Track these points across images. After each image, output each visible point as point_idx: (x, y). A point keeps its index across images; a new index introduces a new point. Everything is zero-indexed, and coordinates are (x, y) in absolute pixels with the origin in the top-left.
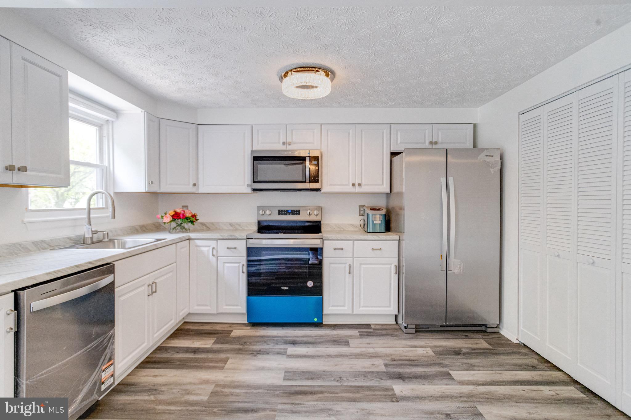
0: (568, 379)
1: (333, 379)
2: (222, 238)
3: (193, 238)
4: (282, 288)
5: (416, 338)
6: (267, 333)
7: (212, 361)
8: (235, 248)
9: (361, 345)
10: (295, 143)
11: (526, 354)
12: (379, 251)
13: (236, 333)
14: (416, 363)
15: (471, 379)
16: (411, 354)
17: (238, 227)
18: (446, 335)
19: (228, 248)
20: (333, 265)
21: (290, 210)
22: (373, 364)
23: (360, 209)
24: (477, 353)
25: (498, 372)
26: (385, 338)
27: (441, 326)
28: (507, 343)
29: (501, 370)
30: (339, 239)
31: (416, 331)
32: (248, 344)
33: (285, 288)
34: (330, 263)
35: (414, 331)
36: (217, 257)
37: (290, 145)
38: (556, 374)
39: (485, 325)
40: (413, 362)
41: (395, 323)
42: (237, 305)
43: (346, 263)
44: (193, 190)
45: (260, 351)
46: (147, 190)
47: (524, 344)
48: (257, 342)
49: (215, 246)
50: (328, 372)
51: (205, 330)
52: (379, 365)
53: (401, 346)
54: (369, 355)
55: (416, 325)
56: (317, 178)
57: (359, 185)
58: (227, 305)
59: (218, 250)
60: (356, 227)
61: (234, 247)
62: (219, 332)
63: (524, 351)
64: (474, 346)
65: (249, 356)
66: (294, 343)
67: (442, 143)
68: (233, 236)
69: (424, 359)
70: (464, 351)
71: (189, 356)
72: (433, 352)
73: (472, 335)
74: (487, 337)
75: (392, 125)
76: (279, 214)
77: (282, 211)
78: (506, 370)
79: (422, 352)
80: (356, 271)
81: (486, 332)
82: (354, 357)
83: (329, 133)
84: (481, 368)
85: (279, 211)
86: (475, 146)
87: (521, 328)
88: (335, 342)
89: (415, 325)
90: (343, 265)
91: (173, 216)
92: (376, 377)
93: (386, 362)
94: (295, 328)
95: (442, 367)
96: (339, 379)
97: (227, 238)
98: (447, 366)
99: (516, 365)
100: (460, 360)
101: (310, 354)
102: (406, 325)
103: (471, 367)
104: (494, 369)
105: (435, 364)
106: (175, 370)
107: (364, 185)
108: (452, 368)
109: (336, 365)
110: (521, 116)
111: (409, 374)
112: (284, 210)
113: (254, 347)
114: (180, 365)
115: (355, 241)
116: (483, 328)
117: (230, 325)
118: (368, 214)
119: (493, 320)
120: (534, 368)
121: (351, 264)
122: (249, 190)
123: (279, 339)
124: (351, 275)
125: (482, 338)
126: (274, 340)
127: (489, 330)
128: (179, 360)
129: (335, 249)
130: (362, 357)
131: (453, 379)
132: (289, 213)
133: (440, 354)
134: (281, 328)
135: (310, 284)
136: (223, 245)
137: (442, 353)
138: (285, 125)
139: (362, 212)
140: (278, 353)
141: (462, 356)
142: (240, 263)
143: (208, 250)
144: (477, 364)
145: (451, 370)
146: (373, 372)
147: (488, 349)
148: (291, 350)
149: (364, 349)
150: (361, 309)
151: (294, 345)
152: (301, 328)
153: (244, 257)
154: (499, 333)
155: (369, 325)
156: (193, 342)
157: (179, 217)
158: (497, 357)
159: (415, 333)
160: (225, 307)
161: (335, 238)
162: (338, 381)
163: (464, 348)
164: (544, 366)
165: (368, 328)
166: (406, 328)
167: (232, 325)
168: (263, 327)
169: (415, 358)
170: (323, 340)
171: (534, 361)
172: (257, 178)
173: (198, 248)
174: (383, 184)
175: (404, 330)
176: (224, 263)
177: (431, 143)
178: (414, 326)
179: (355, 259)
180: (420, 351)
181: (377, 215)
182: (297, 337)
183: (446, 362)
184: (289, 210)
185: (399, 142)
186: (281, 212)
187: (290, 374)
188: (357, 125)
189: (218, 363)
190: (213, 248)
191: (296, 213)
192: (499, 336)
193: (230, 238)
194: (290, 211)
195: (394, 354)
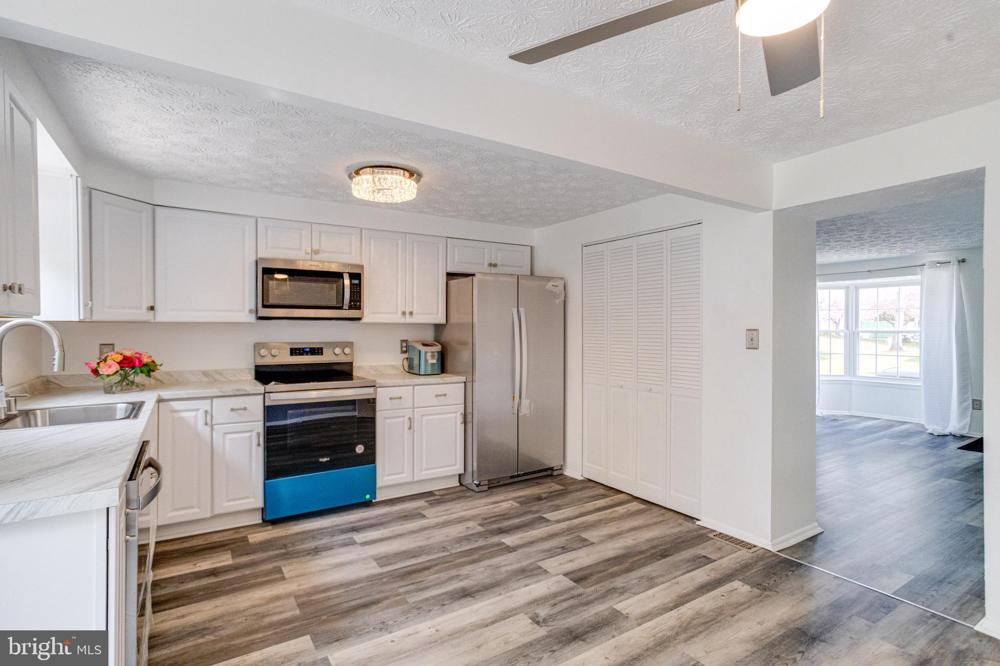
0: (630, 498)
1: (436, 551)
2: (221, 394)
3: (166, 397)
4: (321, 460)
5: (491, 495)
6: (306, 527)
7: (259, 576)
8: (245, 409)
9: (439, 514)
10: (324, 252)
11: (594, 487)
12: (443, 397)
13: (255, 538)
14: (507, 516)
15: (563, 516)
16: (497, 510)
17: (217, 377)
18: (519, 486)
19: (232, 410)
20: (388, 421)
21: (308, 348)
22: (467, 528)
23: (401, 345)
24: (555, 495)
25: (580, 506)
26: (460, 501)
27: (512, 477)
28: (574, 481)
29: (583, 504)
30: (396, 385)
31: (489, 488)
32: (290, 545)
33: (325, 459)
34: (385, 418)
35: (486, 488)
36: (212, 426)
37: (317, 253)
38: (621, 496)
39: (552, 469)
40: (504, 516)
41: (459, 484)
42: (248, 497)
43: (404, 416)
44: (148, 316)
45: (316, 548)
46: (82, 318)
47: (588, 479)
48: (302, 541)
49: (209, 409)
50: (427, 546)
51: (198, 546)
52: (474, 527)
53: (482, 505)
54: (455, 521)
55: (489, 481)
56: (358, 304)
57: (411, 313)
58: (229, 500)
59: (214, 414)
60: (398, 369)
61: (243, 407)
62: (224, 543)
63: (591, 484)
64: (549, 490)
65: (308, 558)
66: (355, 530)
67: (502, 265)
68: (243, 390)
69: (513, 511)
70: (544, 496)
71: (210, 581)
72: (517, 503)
73: (542, 481)
74: (555, 480)
75: (448, 239)
76: (291, 354)
77: (296, 349)
78: (585, 503)
79: (507, 506)
80: (416, 425)
81: (552, 475)
82: (441, 526)
83: (372, 241)
84: (566, 506)
85: (291, 349)
86: (532, 274)
87: (586, 463)
88: (406, 517)
89: (487, 481)
90: (401, 419)
91: (119, 363)
92: (480, 538)
93: (479, 522)
94: (342, 514)
95: (534, 514)
96: (443, 549)
97: (231, 394)
98: (537, 512)
99: (591, 497)
100: (546, 505)
101: (385, 535)
102: (477, 483)
103: (557, 508)
104: (576, 504)
105: (526, 513)
106: (207, 601)
107: (416, 314)
108: (542, 512)
109: (429, 538)
110: (584, 248)
111: (508, 527)
112: (300, 348)
113: (305, 546)
114: (205, 594)
115: (416, 387)
116: (549, 472)
117: (235, 531)
118: (420, 351)
119: (555, 463)
120: (604, 496)
121: (411, 417)
122: (252, 319)
123: (329, 530)
124: (411, 430)
125: (552, 482)
126: (322, 533)
127: (555, 473)
128: (199, 589)
129: (391, 399)
130: (449, 524)
131: (549, 520)
132: (307, 351)
133: (525, 504)
134: (319, 518)
135: (360, 449)
136: (221, 407)
137: (525, 502)
138: (310, 224)
139: (404, 349)
140: (345, 545)
141: (545, 501)
142: (252, 431)
143: (195, 416)
144: (561, 504)
145: (543, 514)
146: (473, 535)
147: (562, 490)
148: (358, 537)
149: (446, 517)
150: (423, 472)
151: (358, 532)
152: (351, 512)
153: (260, 421)
154: (562, 474)
155: (431, 492)
156: (195, 564)
157: (131, 365)
158: (573, 494)
159: (488, 490)
160: (226, 504)
161: (392, 384)
162: (443, 551)
163: (543, 493)
164: (610, 492)
165: (432, 496)
166: (478, 486)
167: (240, 530)
168: (294, 522)
169: (504, 512)
170: (390, 518)
171: (602, 491)
172: (268, 301)
173: (176, 415)
174: (438, 314)
175: (476, 489)
176: (225, 433)
177: (490, 265)
178: (486, 483)
179: (416, 409)
180: (505, 505)
181: (429, 352)
182: (354, 522)
183: (534, 509)
184: (306, 348)
185: (456, 261)
186: (294, 352)
187: (382, 560)
188: (407, 235)
189: (269, 576)
190: (206, 412)
191: (317, 353)
192: (564, 477)
193: (237, 393)
194: (308, 350)
195: (481, 514)
